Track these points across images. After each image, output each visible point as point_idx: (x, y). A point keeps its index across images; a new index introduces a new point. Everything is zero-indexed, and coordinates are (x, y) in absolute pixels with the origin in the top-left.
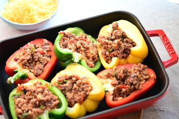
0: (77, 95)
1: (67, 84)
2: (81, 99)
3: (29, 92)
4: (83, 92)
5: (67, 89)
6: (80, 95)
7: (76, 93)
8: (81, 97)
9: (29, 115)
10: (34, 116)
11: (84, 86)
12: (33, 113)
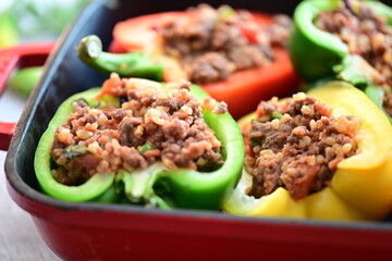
0: (293, 162)
1: (275, 122)
2: (300, 176)
3: (133, 102)
4: (320, 158)
5: (268, 138)
6: (306, 163)
7: (292, 155)
8: (303, 170)
9: (89, 153)
10: (105, 163)
11: (330, 139)
12: (105, 153)
